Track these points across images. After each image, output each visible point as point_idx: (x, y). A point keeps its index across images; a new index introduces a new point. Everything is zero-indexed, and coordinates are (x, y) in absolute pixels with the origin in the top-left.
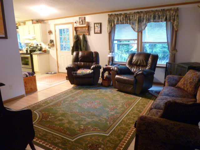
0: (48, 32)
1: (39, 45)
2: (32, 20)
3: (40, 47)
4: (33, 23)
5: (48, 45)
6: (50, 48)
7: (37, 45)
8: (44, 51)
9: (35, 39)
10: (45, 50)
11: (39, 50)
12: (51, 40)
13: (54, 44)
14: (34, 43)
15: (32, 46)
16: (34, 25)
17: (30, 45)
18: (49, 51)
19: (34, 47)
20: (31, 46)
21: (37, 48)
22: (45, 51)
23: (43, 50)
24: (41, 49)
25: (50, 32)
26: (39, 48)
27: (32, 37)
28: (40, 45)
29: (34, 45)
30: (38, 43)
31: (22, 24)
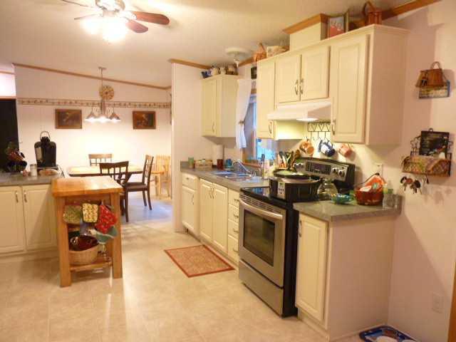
1: (341, 159)
2: (325, 19)
3: (345, 170)
4: (326, 34)
5: (406, 162)
6: (417, 184)
7: (332, 153)
8: (370, 195)
9: (329, 122)
10: (376, 186)
11: (336, 182)
12: (425, 134)
13: (449, 163)
14: (318, 143)
15: (304, 155)
16: (331, 41)
17: (295, 148)
18: (401, 198)
19: (312, 165)
20: (299, 157)
21: (327, 170)
22: (375, 198)
23: (365, 189)
24: (348, 181)
28: (349, 154)
29: (317, 155)
30: (336, 147)
31: (273, 48)
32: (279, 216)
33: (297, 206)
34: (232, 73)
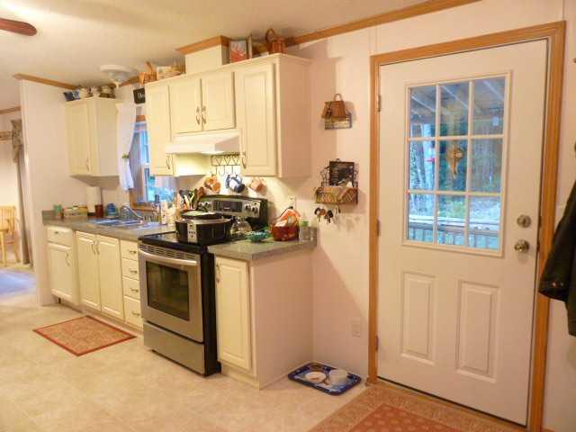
0: (319, 109)
1: (252, 194)
2: (226, 42)
3: (258, 206)
4: (229, 58)
5: (318, 193)
6: (330, 214)
7: (241, 188)
8: (287, 229)
9: (237, 155)
10: (291, 220)
11: (249, 220)
12: (333, 164)
13: (356, 191)
14: (224, 178)
15: (210, 192)
16: (234, 66)
17: (200, 185)
18: (316, 230)
19: (220, 203)
20: (204, 196)
21: (238, 207)
22: (290, 233)
23: (281, 224)
24: (262, 219)
25: (337, 113)
26: (251, 205)
27: (218, 146)
28: (261, 188)
29: (224, 191)
30: (246, 181)
31: (165, 69)
32: (192, 262)
33: (211, 249)
34: (108, 96)
